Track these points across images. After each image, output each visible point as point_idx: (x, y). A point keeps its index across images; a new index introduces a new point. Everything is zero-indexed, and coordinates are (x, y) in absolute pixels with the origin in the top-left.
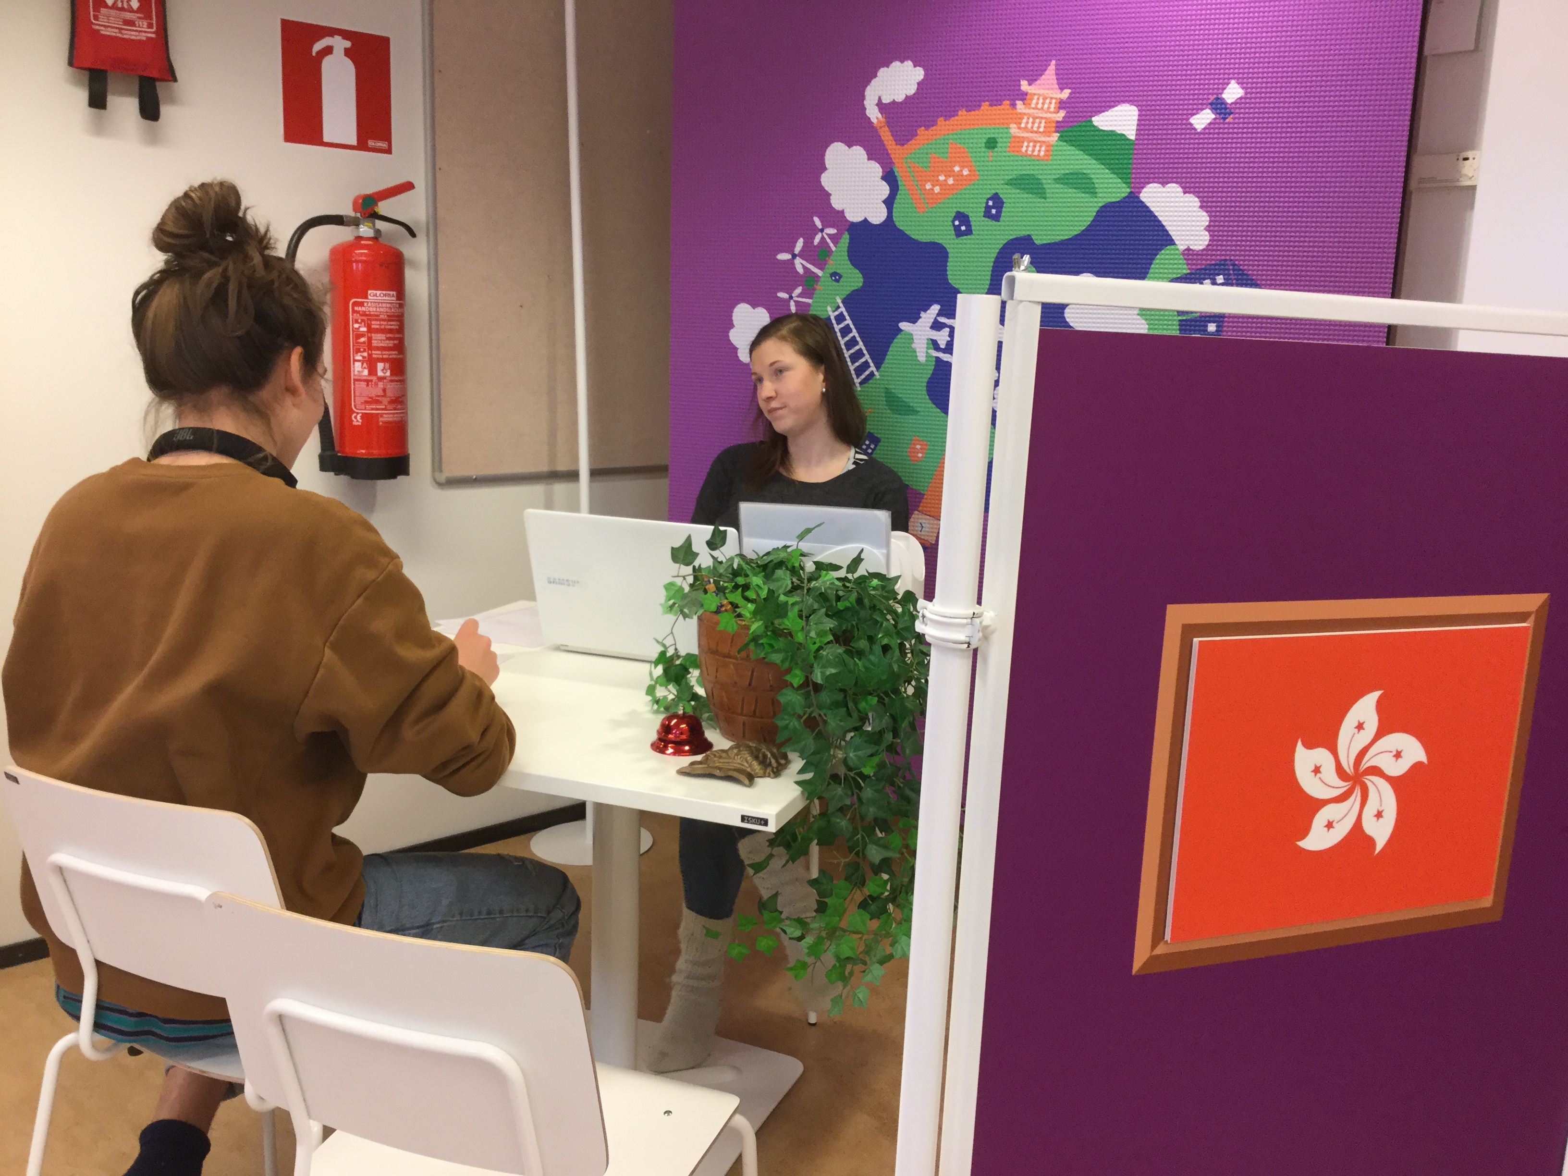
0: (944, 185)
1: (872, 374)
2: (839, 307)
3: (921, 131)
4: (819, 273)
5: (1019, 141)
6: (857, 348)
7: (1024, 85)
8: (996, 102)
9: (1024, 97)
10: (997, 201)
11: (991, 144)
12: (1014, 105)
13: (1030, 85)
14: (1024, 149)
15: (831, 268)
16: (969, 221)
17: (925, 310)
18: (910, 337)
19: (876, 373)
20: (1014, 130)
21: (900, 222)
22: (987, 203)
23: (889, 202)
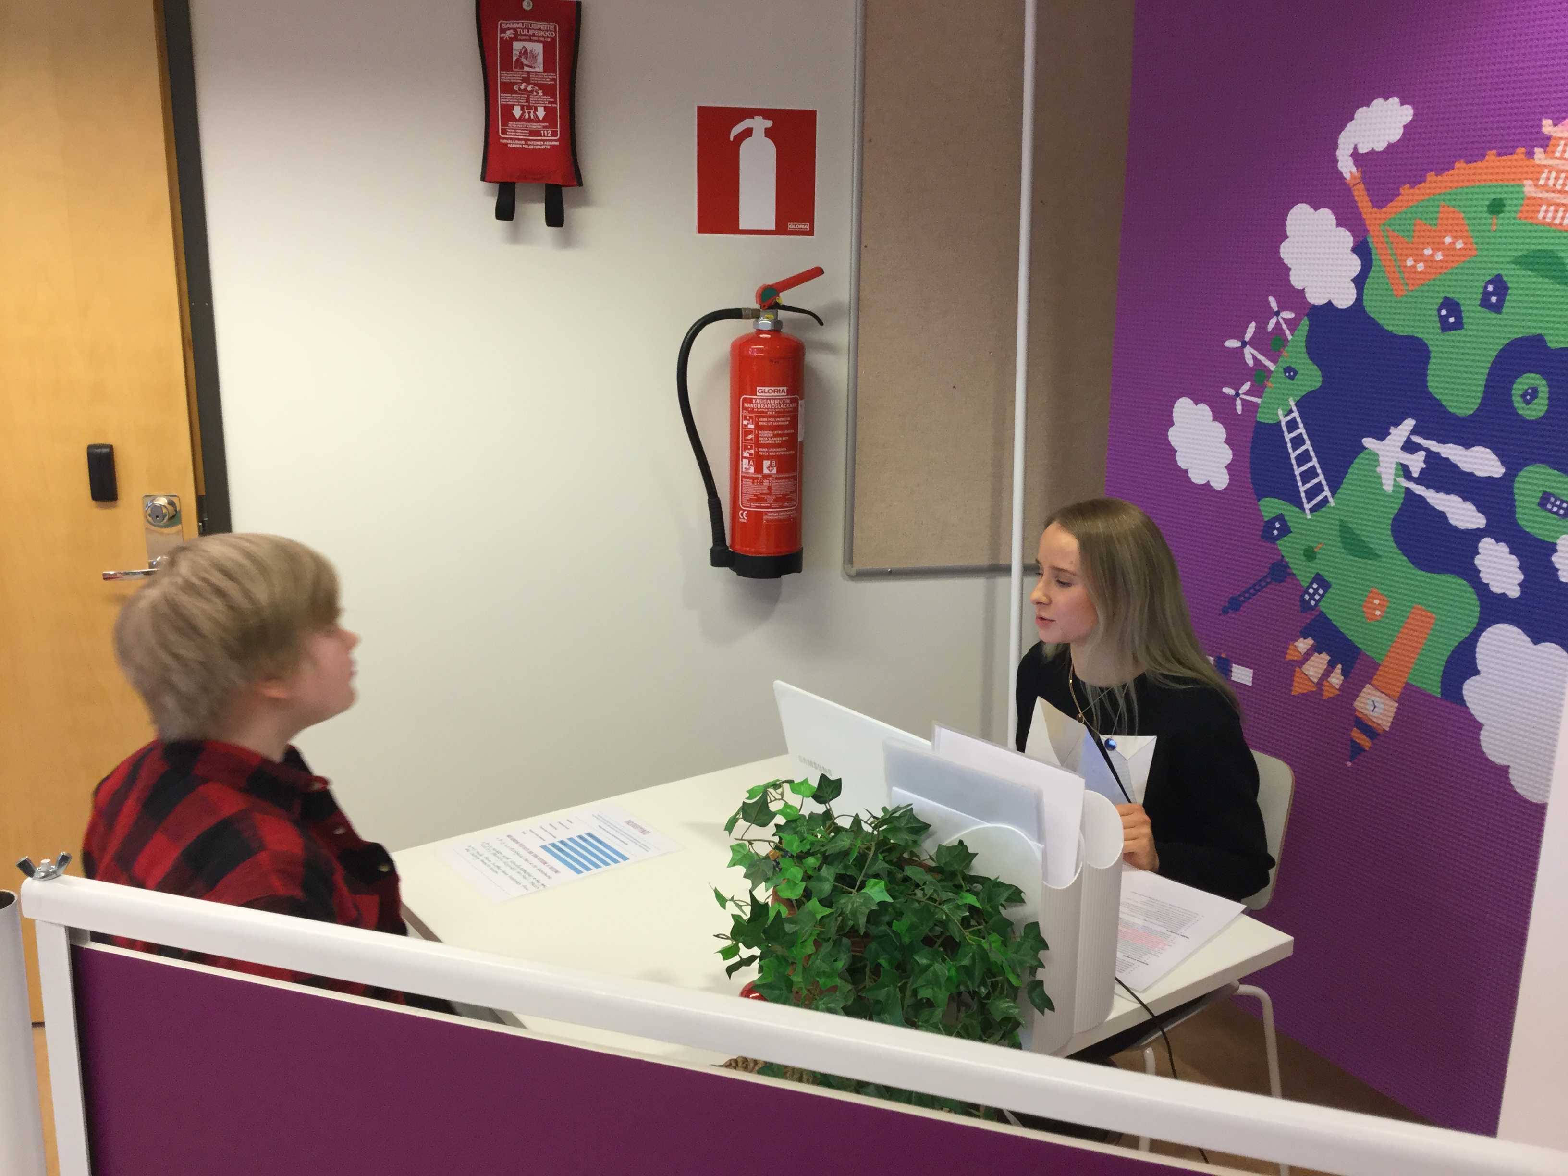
0: (1429, 261)
1: (1325, 501)
2: (1291, 411)
3: (1405, 190)
4: (1271, 366)
5: (1537, 203)
6: (1310, 464)
7: (1547, 126)
8: (1505, 151)
9: (1545, 142)
10: (1500, 286)
11: (1496, 207)
12: (1530, 154)
13: (1555, 125)
14: (1541, 215)
15: (1284, 362)
16: (1460, 312)
17: (1397, 425)
18: (1375, 458)
19: (1330, 499)
20: (1528, 188)
21: (1372, 308)
22: (1486, 287)
23: (1359, 281)
